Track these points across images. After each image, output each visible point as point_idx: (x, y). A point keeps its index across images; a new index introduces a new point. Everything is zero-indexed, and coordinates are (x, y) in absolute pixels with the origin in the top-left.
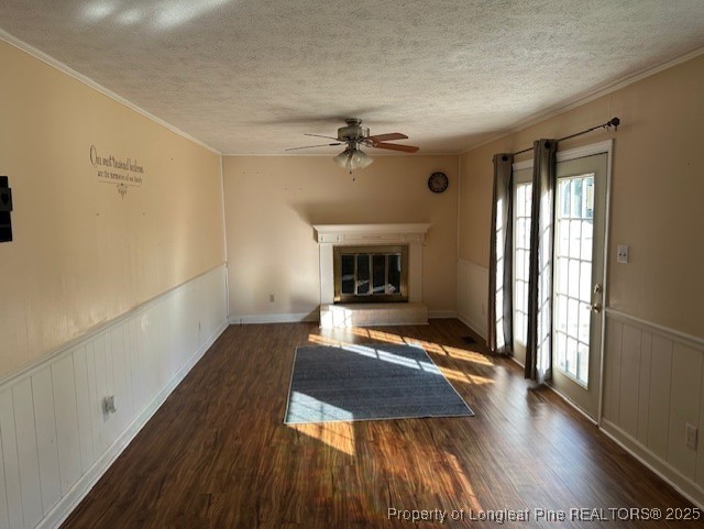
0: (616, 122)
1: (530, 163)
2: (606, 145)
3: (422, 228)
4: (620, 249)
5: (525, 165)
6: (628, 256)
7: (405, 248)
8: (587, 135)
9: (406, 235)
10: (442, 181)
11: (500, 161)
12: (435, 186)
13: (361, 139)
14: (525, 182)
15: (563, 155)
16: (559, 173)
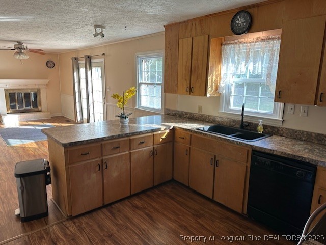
0: (104, 54)
1: (84, 62)
2: (102, 60)
3: (46, 81)
4: (108, 87)
5: (82, 62)
6: (110, 89)
7: (39, 90)
8: (97, 56)
9: (39, 84)
10: (52, 64)
11: (74, 59)
12: (49, 65)
13: (24, 49)
14: (83, 67)
15: (93, 61)
16: (92, 66)
